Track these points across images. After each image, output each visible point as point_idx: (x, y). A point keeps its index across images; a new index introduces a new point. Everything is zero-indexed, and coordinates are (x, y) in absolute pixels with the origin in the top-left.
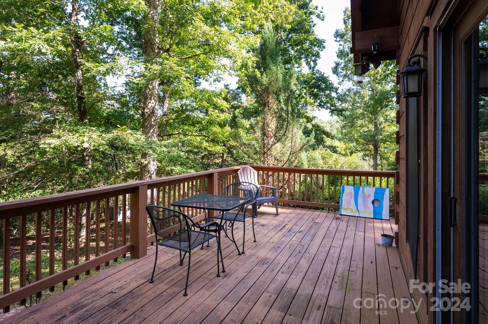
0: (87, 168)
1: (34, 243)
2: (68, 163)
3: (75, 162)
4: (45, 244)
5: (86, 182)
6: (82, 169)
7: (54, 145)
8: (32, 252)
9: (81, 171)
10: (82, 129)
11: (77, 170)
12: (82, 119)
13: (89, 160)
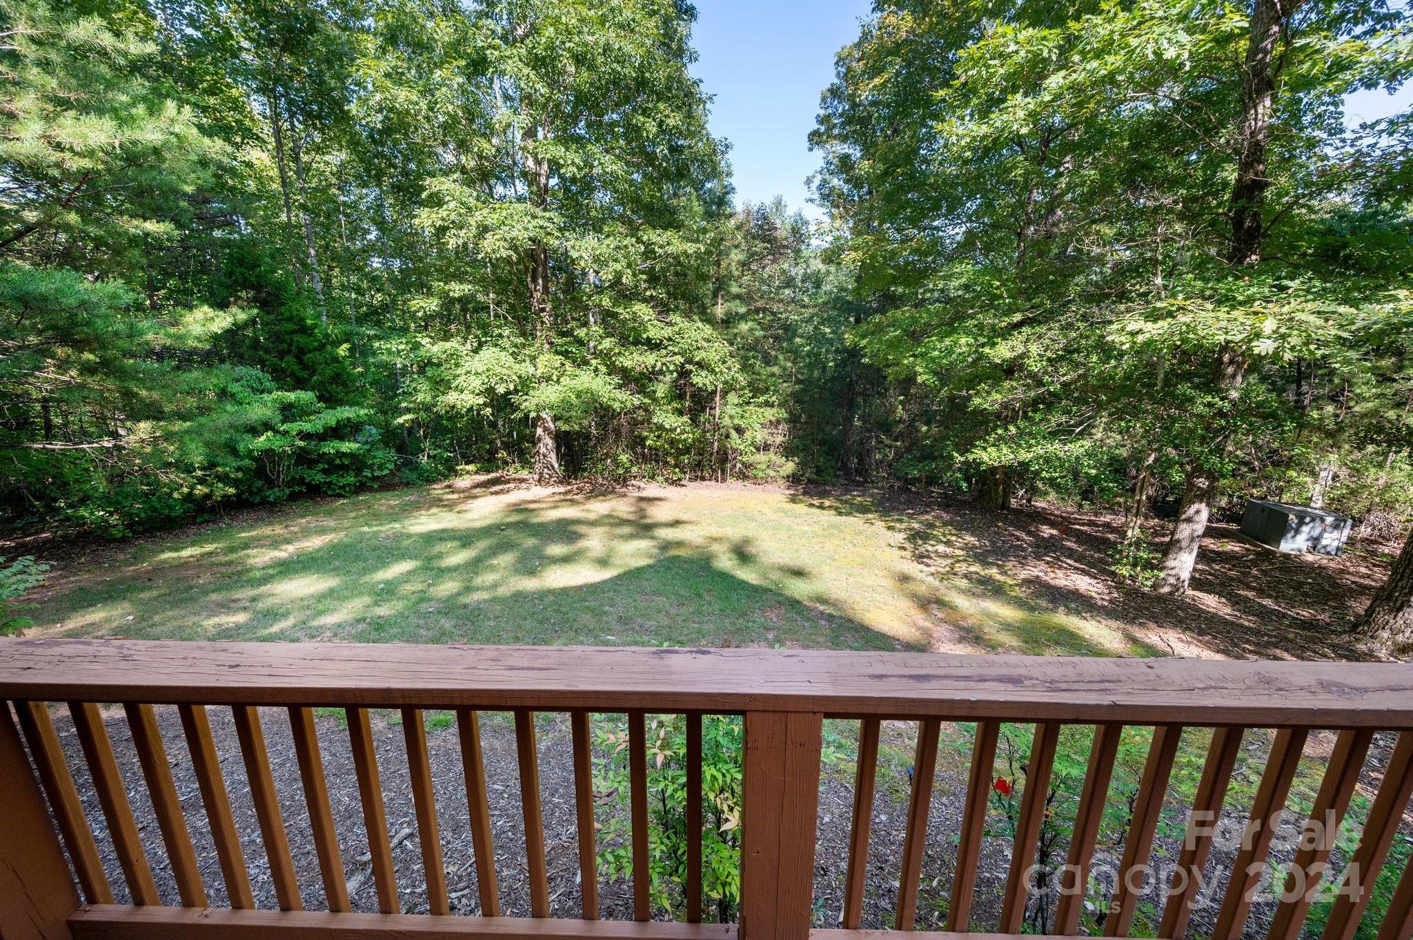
0: (1222, 399)
1: (1052, 536)
2: (1167, 382)
3: (1187, 376)
4: (1073, 546)
5: (1213, 439)
6: (1209, 399)
7: (1148, 335)
8: (1046, 555)
9: (1202, 404)
10: (1244, 288)
11: (1191, 400)
12: (1237, 256)
13: (1234, 376)
